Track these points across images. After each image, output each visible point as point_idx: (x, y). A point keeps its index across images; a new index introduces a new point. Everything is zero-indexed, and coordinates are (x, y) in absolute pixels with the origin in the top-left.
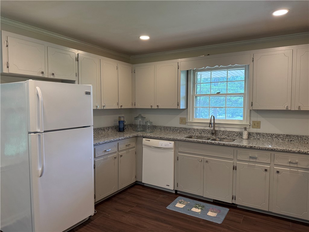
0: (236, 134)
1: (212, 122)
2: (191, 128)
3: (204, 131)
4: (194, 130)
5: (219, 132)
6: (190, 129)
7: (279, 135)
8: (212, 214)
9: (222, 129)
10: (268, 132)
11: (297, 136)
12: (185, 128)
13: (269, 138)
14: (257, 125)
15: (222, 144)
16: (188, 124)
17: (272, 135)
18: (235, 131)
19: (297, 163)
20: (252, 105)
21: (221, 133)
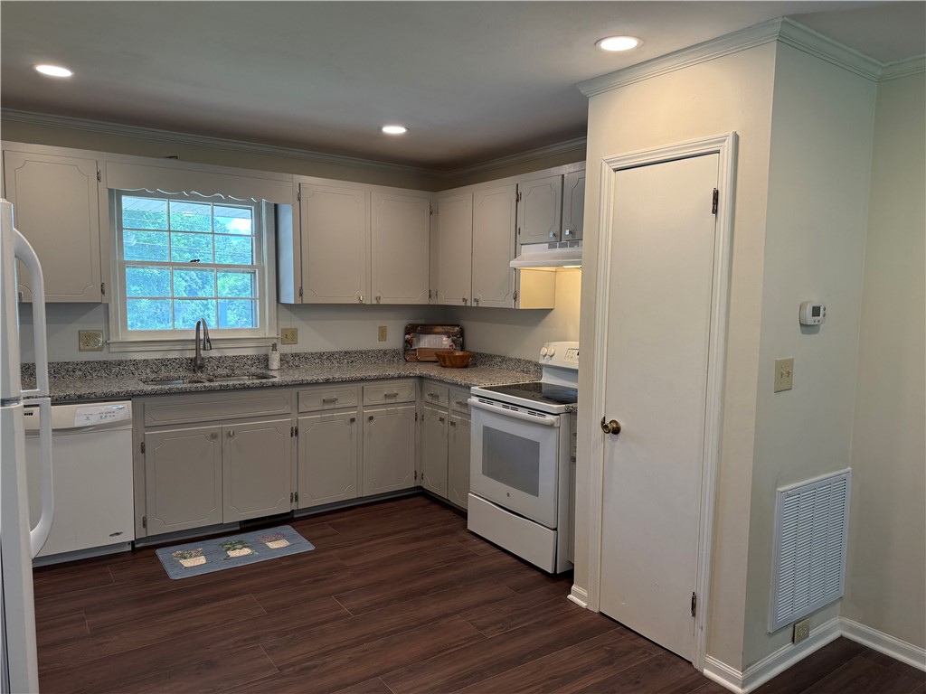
0: (249, 362)
1: (202, 337)
2: (124, 359)
3: (164, 363)
4: (135, 363)
5: (209, 362)
6: (120, 363)
7: (332, 354)
8: (278, 544)
9: (214, 353)
10: (313, 351)
11: (361, 352)
12: (105, 362)
13: (317, 361)
14: (290, 336)
15: (270, 384)
16: (112, 350)
17: (321, 355)
18: (246, 354)
19: (395, 395)
20: (301, 295)
21: (214, 363)
